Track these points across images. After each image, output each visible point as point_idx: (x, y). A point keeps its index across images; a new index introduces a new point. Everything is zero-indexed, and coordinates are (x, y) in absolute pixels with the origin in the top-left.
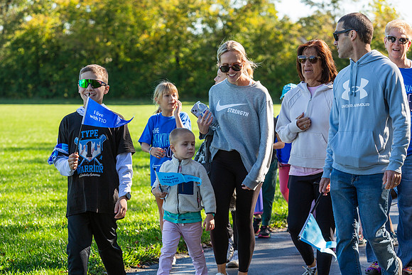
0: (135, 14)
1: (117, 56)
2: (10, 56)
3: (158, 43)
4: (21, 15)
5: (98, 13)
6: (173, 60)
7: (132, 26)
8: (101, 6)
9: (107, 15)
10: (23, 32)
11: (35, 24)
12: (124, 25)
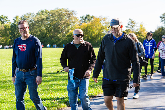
0: (92, 30)
1: (88, 38)
2: (67, 38)
3: (97, 35)
4: (69, 30)
5: (84, 29)
6: (100, 39)
7: (91, 32)
8: (85, 28)
9: (86, 30)
10: (69, 33)
11: (72, 32)
12: (89, 32)
